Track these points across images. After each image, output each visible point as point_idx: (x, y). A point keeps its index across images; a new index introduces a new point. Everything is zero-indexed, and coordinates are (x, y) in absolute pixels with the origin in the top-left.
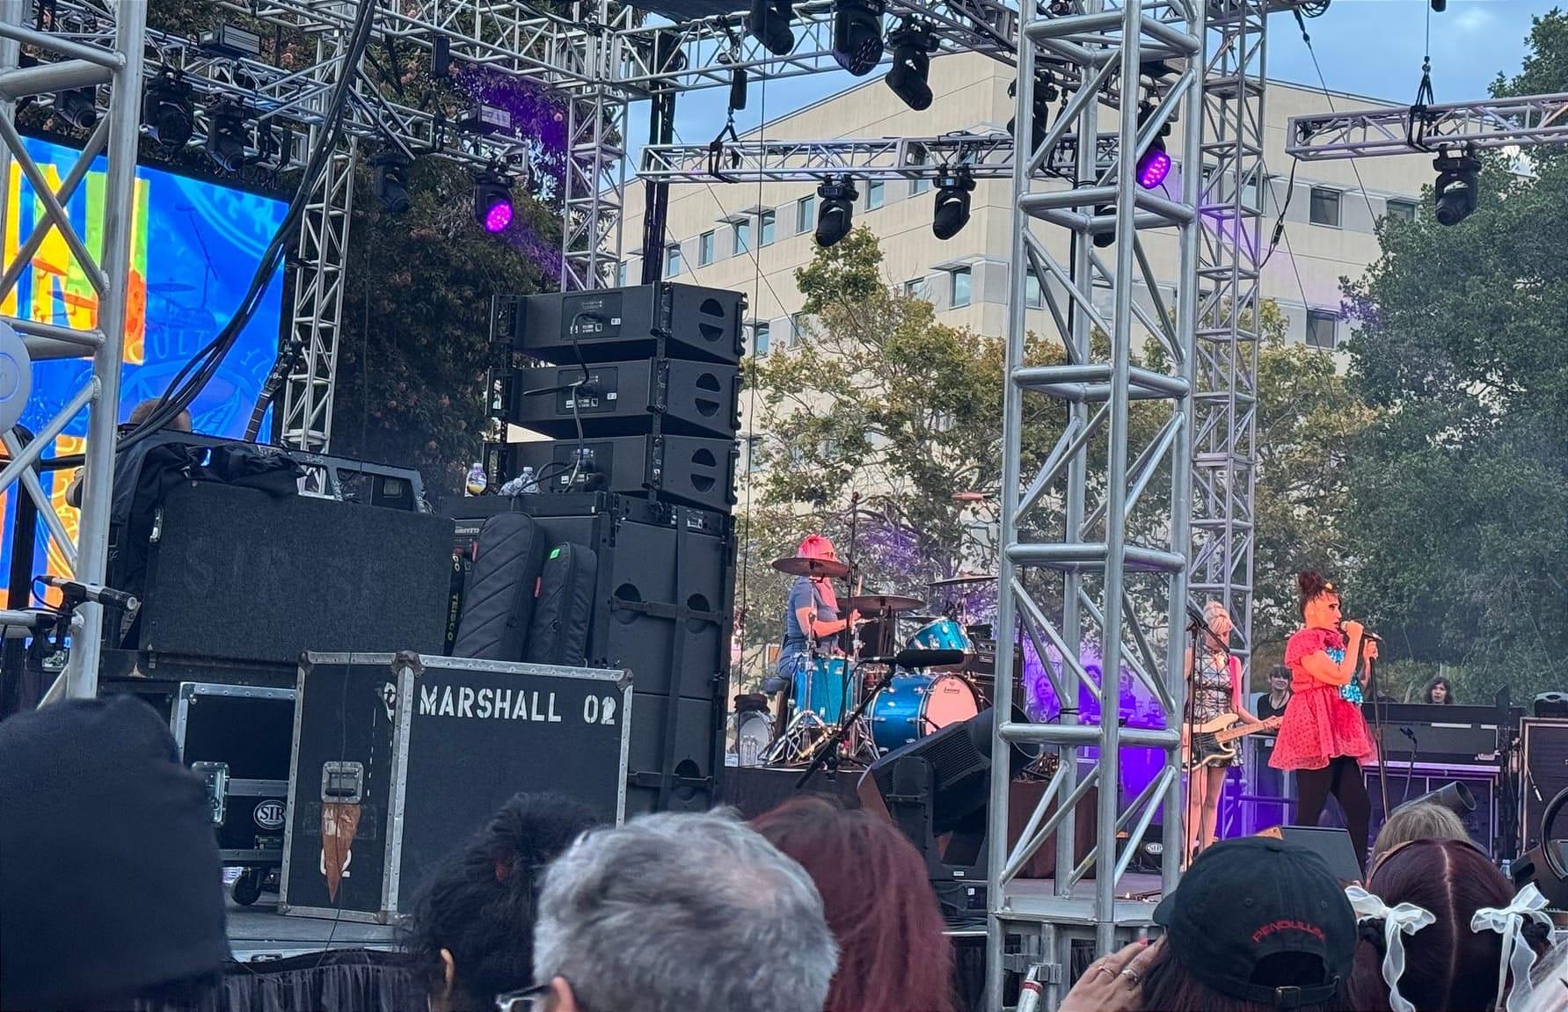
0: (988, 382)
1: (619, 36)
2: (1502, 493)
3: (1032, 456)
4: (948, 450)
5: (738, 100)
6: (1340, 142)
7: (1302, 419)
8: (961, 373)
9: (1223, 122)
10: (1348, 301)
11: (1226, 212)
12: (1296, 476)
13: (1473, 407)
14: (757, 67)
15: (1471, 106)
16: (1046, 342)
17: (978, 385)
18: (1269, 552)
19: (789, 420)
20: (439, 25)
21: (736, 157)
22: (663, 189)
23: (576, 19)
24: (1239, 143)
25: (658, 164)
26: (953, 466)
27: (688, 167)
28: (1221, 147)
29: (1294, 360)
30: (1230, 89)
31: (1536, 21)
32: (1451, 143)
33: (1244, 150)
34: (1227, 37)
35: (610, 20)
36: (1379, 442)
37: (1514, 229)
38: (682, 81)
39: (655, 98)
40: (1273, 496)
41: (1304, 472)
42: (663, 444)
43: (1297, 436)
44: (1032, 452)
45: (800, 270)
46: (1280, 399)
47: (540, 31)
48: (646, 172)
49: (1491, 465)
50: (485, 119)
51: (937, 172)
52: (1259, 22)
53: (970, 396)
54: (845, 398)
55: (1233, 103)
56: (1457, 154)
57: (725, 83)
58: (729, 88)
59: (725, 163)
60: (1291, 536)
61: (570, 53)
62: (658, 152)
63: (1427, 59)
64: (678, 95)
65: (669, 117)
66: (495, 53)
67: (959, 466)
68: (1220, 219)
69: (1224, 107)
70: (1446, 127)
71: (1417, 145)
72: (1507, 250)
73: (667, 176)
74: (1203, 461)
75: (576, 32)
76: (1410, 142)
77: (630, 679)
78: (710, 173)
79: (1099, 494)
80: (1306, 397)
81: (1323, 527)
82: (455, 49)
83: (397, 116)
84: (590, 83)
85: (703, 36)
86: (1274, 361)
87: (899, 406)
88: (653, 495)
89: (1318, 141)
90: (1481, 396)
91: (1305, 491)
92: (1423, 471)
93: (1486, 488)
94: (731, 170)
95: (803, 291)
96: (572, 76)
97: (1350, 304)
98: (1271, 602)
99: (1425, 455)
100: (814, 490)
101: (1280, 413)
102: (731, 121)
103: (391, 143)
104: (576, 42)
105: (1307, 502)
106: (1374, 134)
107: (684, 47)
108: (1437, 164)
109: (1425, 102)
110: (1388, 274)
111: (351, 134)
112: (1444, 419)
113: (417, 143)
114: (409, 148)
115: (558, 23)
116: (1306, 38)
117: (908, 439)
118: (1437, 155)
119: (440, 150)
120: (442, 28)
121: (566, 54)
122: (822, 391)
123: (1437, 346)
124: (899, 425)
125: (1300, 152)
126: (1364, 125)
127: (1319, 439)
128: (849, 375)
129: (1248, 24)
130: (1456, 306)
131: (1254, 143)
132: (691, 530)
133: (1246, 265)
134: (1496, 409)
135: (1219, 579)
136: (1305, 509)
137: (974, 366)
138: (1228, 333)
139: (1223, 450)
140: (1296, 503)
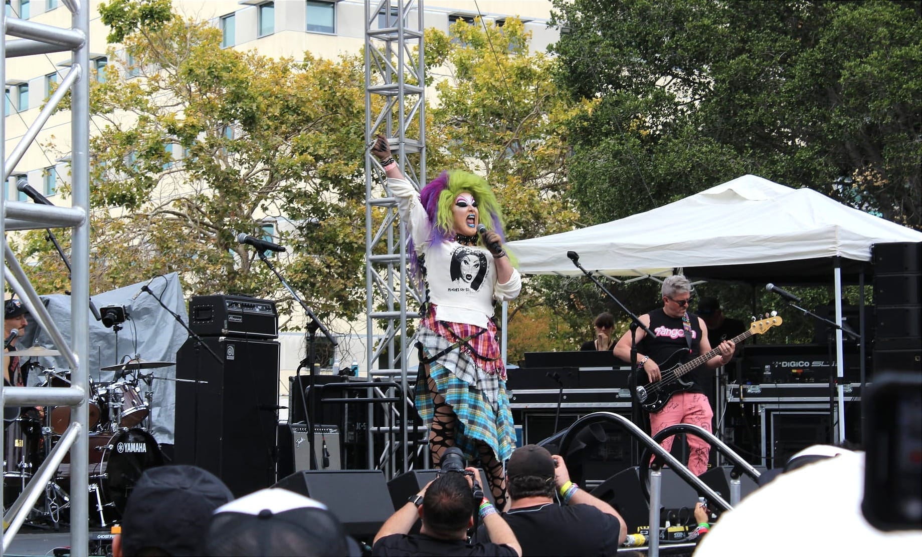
0: (270, 96)
2: (685, 168)
3: (310, 158)
4: (237, 156)
7: (545, 117)
8: (246, 89)
10: (558, 11)
12: (541, 166)
13: (662, 99)
16: (321, 60)
17: (260, 99)
19: (100, 136)
26: (244, 171)
29: (534, 67)
36: (584, 129)
40: (523, 184)
43: (541, 131)
44: (310, 154)
45: (103, 5)
46: (526, 101)
49: (674, 144)
53: (254, 108)
54: (146, 114)
67: (251, 169)
80: (547, 98)
81: (564, 208)
86: (519, 68)
87: (193, 120)
90: (667, 87)
91: (550, 179)
92: (619, 152)
93: (671, 163)
95: (106, 24)
97: (559, 13)
99: (621, 139)
100: (124, 196)
101: (527, 113)
105: (553, 187)
112: (636, 107)
117: (201, 149)
122: (125, 109)
123: (629, 44)
124: (192, 137)
127: (558, 134)
128: (150, 93)
134: (680, 97)
135: (397, 251)
136: (551, 193)
137: (258, 83)
138: (397, 31)
139: (395, 137)
140: (542, 189)
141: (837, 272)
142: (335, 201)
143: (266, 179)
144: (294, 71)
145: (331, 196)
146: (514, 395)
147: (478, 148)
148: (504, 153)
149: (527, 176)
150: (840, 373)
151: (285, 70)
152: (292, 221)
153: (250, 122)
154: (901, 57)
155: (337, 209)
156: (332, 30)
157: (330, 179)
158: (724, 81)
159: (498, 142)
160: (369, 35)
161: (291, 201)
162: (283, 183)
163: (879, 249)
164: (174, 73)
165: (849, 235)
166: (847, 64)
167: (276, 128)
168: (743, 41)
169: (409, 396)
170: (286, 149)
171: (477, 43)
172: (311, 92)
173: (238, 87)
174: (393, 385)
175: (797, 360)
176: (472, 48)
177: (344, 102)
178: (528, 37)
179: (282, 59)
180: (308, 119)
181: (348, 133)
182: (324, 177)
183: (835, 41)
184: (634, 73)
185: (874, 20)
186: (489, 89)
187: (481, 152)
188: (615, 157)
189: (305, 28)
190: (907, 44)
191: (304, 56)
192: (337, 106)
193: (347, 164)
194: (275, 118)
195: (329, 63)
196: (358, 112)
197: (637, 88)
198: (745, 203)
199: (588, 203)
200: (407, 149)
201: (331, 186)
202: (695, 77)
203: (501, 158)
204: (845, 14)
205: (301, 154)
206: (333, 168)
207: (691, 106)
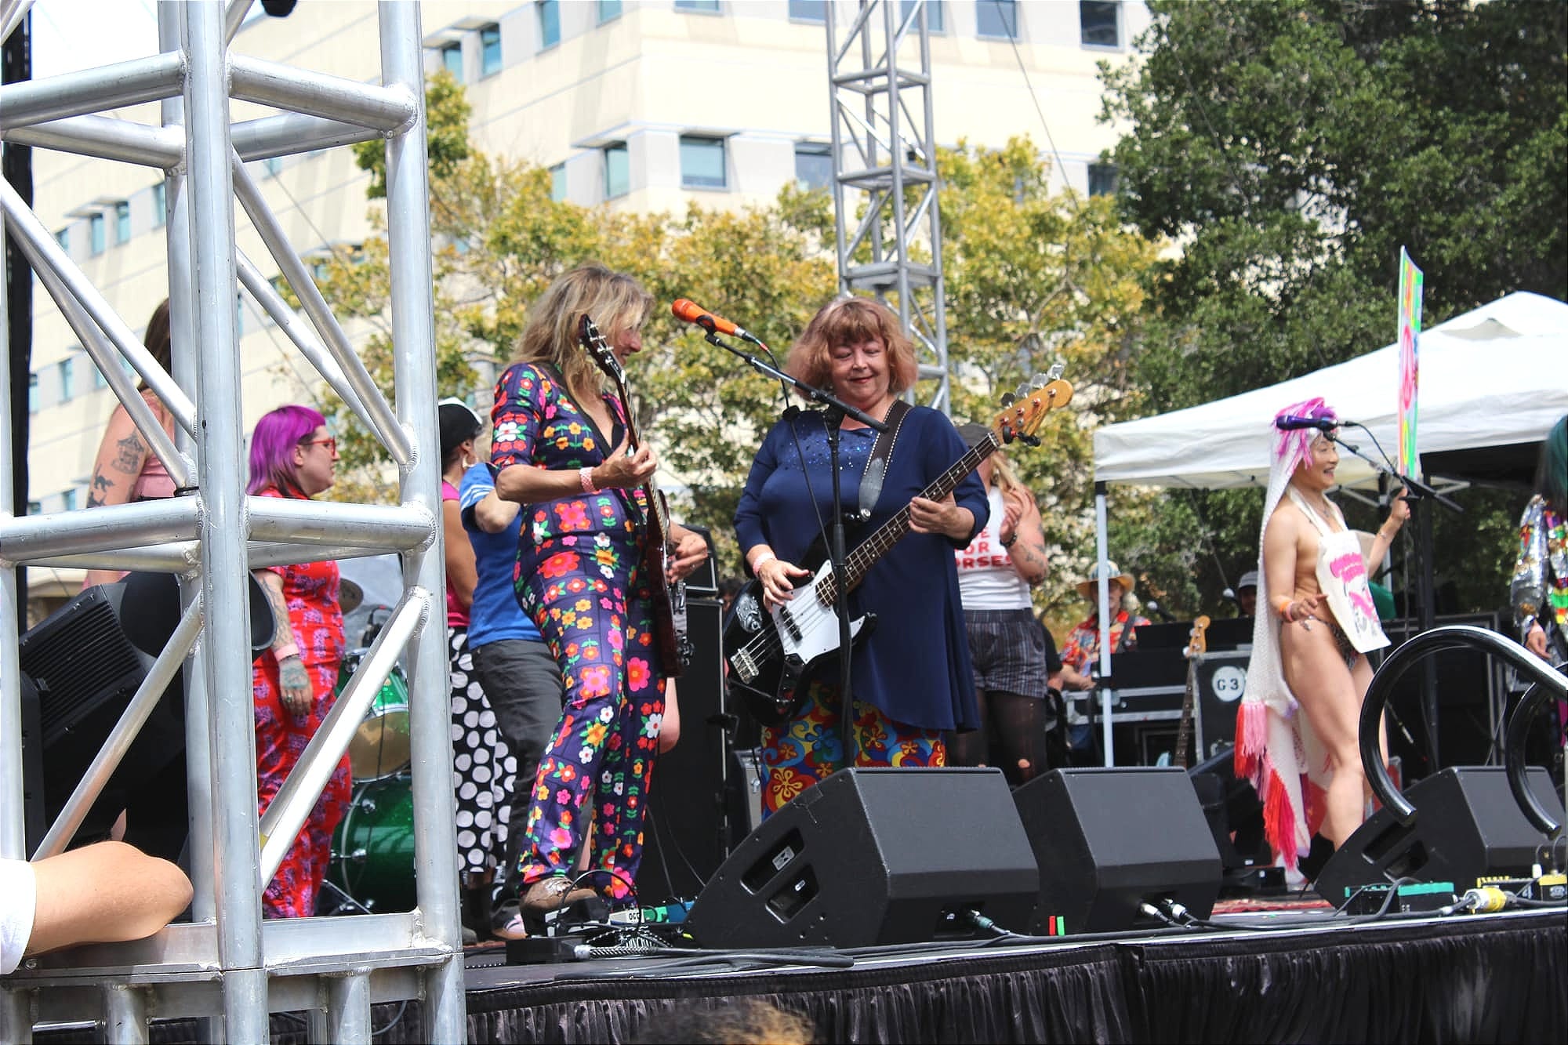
3: (704, 371)
7: (1079, 295)
10: (1113, 97)
16: (714, 214)
29: (1061, 213)
36: (1166, 287)
44: (705, 365)
46: (1048, 271)
49: (1322, 302)
80: (1083, 263)
86: (1035, 216)
90: (1305, 210)
91: (1093, 394)
92: (1228, 321)
95: (364, 167)
97: (1115, 100)
101: (1050, 289)
105: (1096, 409)
110: (1162, 48)
112: (1254, 245)
127: (1103, 320)
134: (1326, 226)
136: (1096, 417)
140: (1082, 411)
142: (747, 441)
144: (671, 232)
145: (741, 433)
146: (1123, 699)
147: (975, 349)
148: (1015, 356)
151: (657, 233)
152: (681, 475)
156: (721, 182)
157: (739, 404)
159: (1005, 338)
160: (837, 83)
161: (677, 444)
162: (663, 416)
164: (476, 245)
170: (665, 359)
171: (964, 180)
172: (706, 268)
176: (956, 189)
177: (756, 279)
178: (1045, 168)
179: (651, 215)
182: (731, 402)
186: (988, 252)
187: (979, 355)
188: (1222, 328)
189: (678, 179)
191: (686, 209)
192: (744, 287)
195: (729, 217)
196: (780, 294)
200: (912, 279)
201: (740, 416)
202: (1351, 191)
203: (1011, 365)
205: (690, 364)
206: (741, 386)
207: (1345, 239)
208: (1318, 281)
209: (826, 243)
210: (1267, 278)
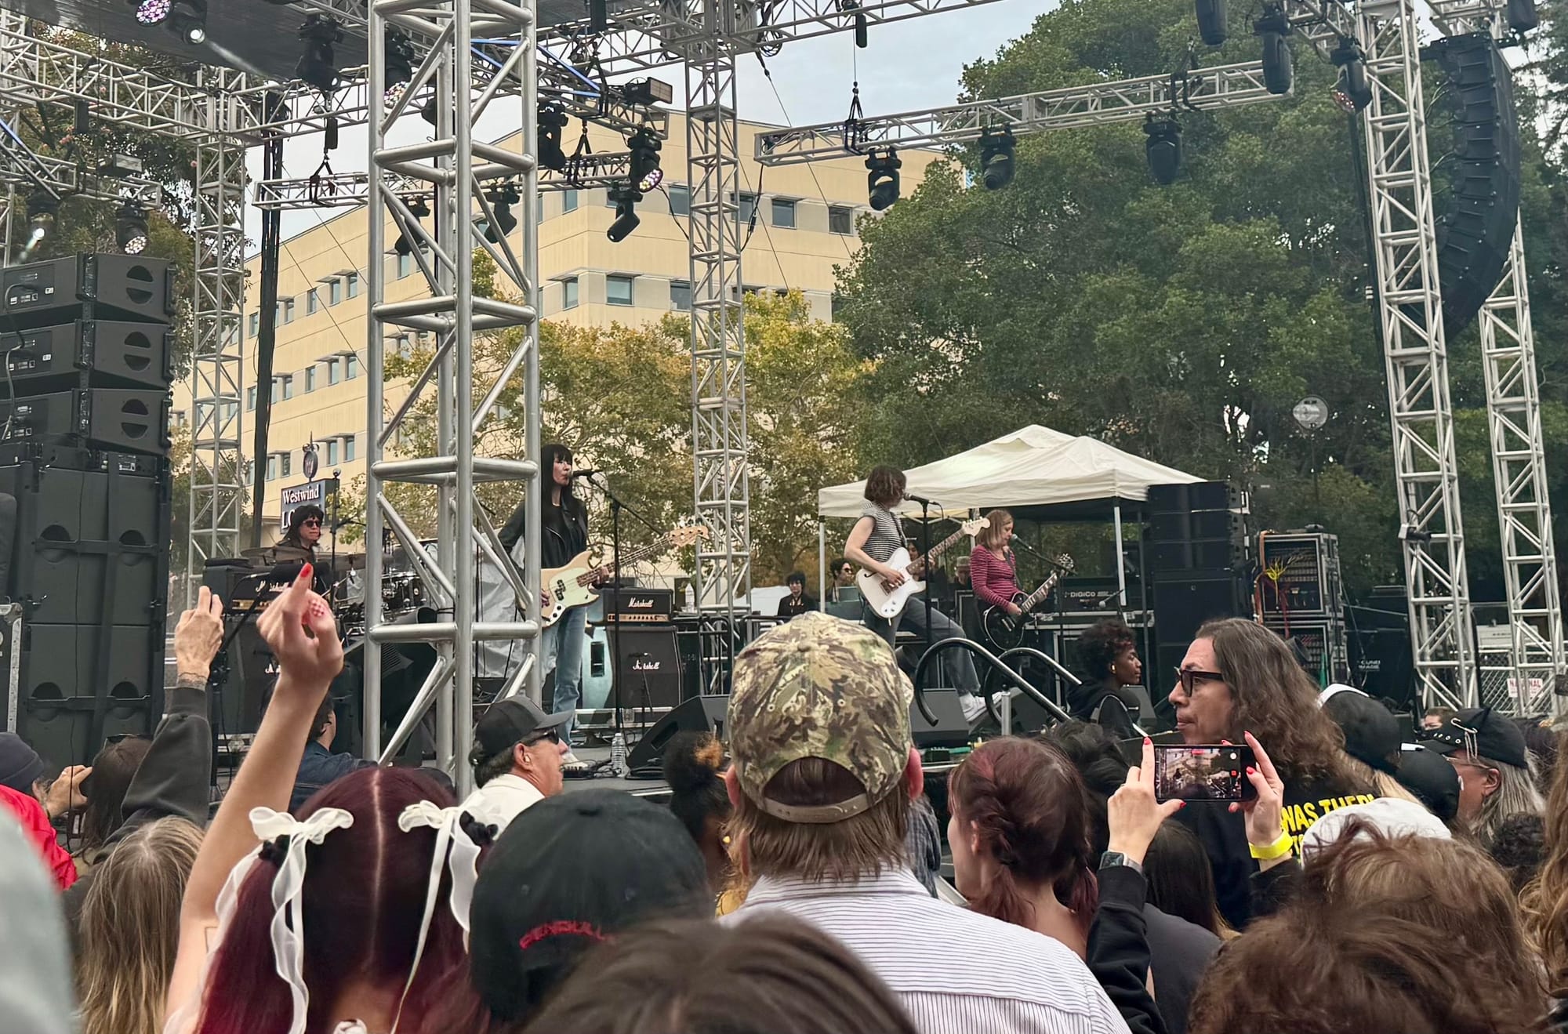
0: (582, 362)
1: (234, 96)
3: (618, 416)
4: (553, 416)
5: (331, 142)
6: (796, 150)
7: (824, 377)
8: (561, 355)
9: (706, 140)
10: (841, 283)
11: (713, 209)
12: (822, 419)
13: (936, 358)
14: (345, 115)
15: (888, 118)
16: (626, 328)
17: (574, 364)
18: (805, 479)
20: (78, 91)
21: (332, 187)
22: (276, 216)
23: (200, 84)
24: (717, 156)
25: (270, 197)
26: (558, 429)
27: (294, 194)
28: (706, 158)
29: (815, 332)
30: (711, 114)
31: (965, 67)
32: (877, 147)
33: (723, 160)
34: (706, 73)
35: (227, 85)
36: (868, 387)
37: (957, 221)
38: (287, 129)
39: (267, 144)
40: (806, 436)
41: (826, 416)
42: (90, 396)
43: (821, 390)
44: (617, 412)
46: (808, 363)
47: (167, 94)
48: (261, 202)
49: (950, 399)
50: (119, 165)
51: (489, 190)
52: (729, 62)
53: (568, 372)
55: (712, 125)
56: (884, 155)
57: (319, 129)
58: (323, 133)
59: (323, 192)
60: (820, 465)
61: (195, 112)
62: (269, 186)
63: (856, 84)
64: (285, 140)
65: (278, 157)
66: (131, 112)
67: (564, 427)
68: (708, 215)
69: (707, 128)
70: (873, 135)
71: (852, 150)
72: (951, 236)
73: (278, 204)
74: (704, 404)
75: (200, 95)
76: (846, 147)
77: (18, 613)
78: (310, 199)
79: (673, 442)
80: (826, 360)
81: (845, 457)
82: (93, 110)
83: (43, 165)
84: (212, 134)
85: (302, 94)
86: (800, 334)
88: (82, 443)
89: (777, 151)
90: (941, 348)
91: (830, 431)
92: (900, 407)
93: (947, 417)
94: (328, 196)
96: (196, 129)
97: (842, 285)
98: (809, 517)
99: (902, 395)
101: (808, 373)
102: (326, 158)
103: (39, 187)
104: (200, 103)
105: (831, 439)
106: (820, 143)
107: (288, 103)
108: (868, 164)
109: (856, 116)
110: (868, 260)
111: (9, 183)
112: (915, 367)
113: (63, 187)
114: (56, 191)
115: (182, 88)
116: (767, 73)
117: (520, 409)
118: (868, 156)
119: (83, 192)
120: (80, 94)
121: (192, 112)
123: (906, 311)
124: (513, 399)
125: (765, 159)
126: (812, 136)
127: (837, 391)
129: (720, 64)
130: (918, 281)
131: (731, 156)
132: (122, 473)
133: (729, 249)
134: (952, 357)
135: (722, 497)
136: (830, 444)
137: (571, 349)
138: (718, 303)
139: (719, 395)
140: (822, 440)
141: (1117, 510)
142: (640, 455)
143: (578, 435)
144: (601, 338)
145: (637, 450)
147: (766, 405)
148: (789, 409)
149: (810, 427)
150: (1123, 602)
151: (595, 338)
153: (564, 384)
154: (1148, 319)
155: (641, 461)
156: (629, 302)
157: (636, 435)
158: (991, 342)
159: (784, 399)
161: (600, 455)
162: (593, 439)
163: (1154, 490)
164: (495, 342)
165: (1127, 478)
166: (1100, 326)
167: (587, 390)
168: (1007, 306)
169: (736, 630)
170: (596, 408)
171: (764, 311)
172: (619, 357)
173: (555, 353)
174: (719, 619)
175: (1084, 591)
176: (759, 316)
177: (648, 366)
178: (809, 306)
179: (592, 328)
180: (616, 381)
181: (651, 392)
182: (631, 433)
183: (1087, 306)
184: (911, 335)
185: (1122, 288)
186: (774, 352)
187: (769, 408)
188: (897, 412)
189: (606, 301)
190: (1152, 308)
191: (610, 325)
192: (642, 370)
193: (651, 422)
194: (585, 381)
195: (634, 332)
196: (661, 374)
197: (914, 350)
198: (1032, 450)
199: (870, 452)
201: (637, 441)
202: (965, 339)
203: (786, 414)
204: (1096, 282)
205: (610, 413)
206: (639, 425)
207: (961, 364)
208: (949, 387)
209: (686, 346)
210: (922, 385)
